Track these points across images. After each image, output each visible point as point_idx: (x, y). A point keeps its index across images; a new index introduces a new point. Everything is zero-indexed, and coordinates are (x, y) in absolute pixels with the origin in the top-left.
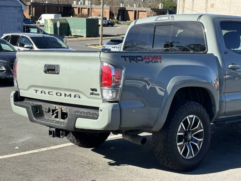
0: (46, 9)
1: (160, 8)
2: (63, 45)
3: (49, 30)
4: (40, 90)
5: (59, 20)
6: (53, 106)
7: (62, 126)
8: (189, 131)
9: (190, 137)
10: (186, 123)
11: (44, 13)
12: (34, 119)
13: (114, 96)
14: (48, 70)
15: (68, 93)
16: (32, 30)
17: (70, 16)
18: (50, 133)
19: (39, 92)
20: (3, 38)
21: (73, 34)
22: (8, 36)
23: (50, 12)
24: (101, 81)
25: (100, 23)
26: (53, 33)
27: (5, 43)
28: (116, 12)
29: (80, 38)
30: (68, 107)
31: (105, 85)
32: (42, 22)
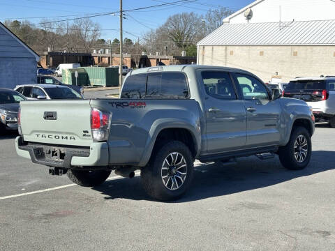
0: (65, 58)
1: (183, 55)
2: (78, 95)
3: (67, 81)
4: (41, 134)
5: (77, 70)
6: (53, 148)
7: (60, 165)
8: (173, 166)
9: (174, 171)
10: (169, 159)
11: (63, 63)
12: (36, 160)
13: (103, 136)
14: (48, 116)
15: (65, 136)
16: (48, 81)
17: (90, 65)
18: (50, 171)
19: (40, 136)
20: (15, 89)
21: (92, 84)
22: (20, 88)
23: (68, 62)
24: (91, 124)
25: (120, 72)
26: (71, 84)
27: (17, 94)
28: (137, 60)
29: (99, 88)
30: (66, 148)
31: (96, 127)
32: (59, 72)
